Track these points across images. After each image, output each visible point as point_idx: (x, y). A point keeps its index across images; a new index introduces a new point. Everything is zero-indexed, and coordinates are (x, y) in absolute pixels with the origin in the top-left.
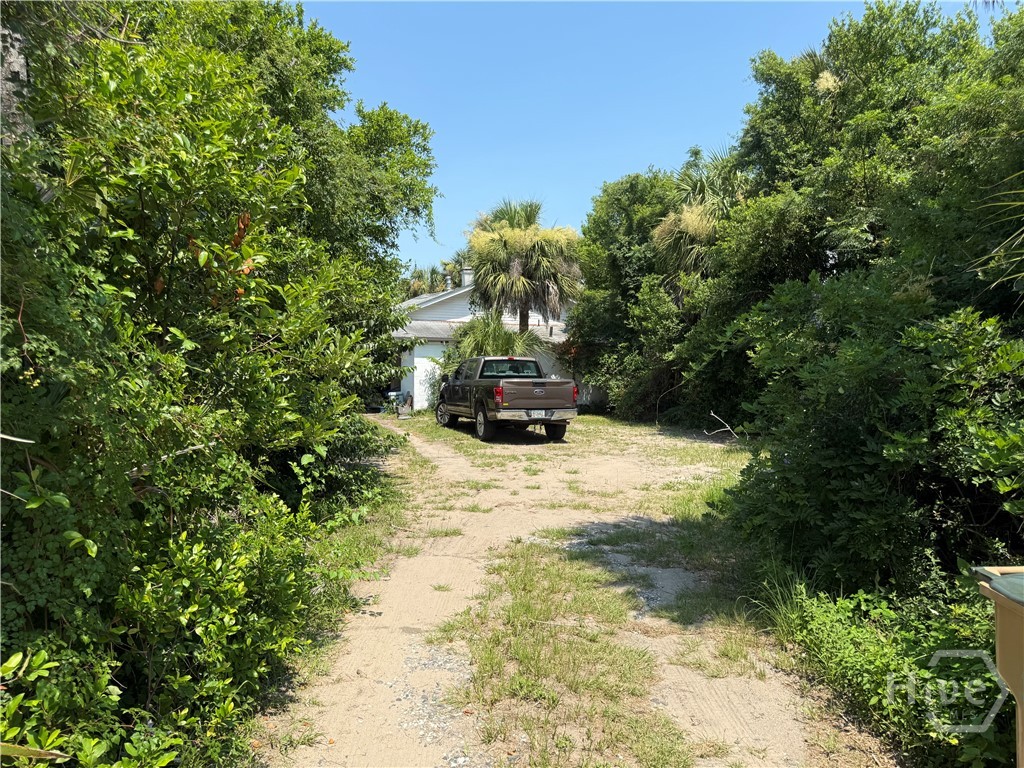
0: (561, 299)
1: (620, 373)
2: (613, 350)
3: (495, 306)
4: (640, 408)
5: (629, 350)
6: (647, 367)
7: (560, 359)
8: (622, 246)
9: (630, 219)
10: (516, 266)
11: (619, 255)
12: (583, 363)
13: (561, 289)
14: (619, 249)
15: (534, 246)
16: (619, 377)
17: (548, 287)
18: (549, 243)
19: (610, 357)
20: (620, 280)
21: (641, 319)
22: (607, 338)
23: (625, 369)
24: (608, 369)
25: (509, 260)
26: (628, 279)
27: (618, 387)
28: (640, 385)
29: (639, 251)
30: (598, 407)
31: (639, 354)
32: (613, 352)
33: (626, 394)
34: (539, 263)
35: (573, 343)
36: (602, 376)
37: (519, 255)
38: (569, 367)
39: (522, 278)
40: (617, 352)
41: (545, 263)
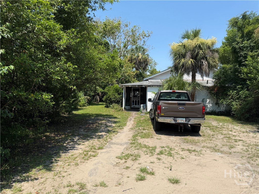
0: (209, 67)
1: (238, 99)
2: (234, 89)
3: (180, 72)
4: (248, 115)
5: (242, 89)
6: (251, 96)
7: (210, 93)
8: (238, 43)
9: (243, 32)
10: (189, 55)
11: (237, 46)
12: (220, 94)
13: (209, 63)
14: (237, 44)
15: (196, 46)
16: (237, 101)
17: (203, 62)
18: (203, 44)
19: (233, 92)
20: (238, 59)
21: (247, 73)
22: (232, 84)
23: (240, 97)
24: (232, 97)
25: (186, 53)
26: (241, 58)
27: (237, 105)
28: (248, 104)
29: (247, 43)
30: (227, 113)
31: (247, 90)
32: (235, 90)
33: (240, 108)
34: (198, 53)
35: (216, 86)
36: (229, 100)
37: (190, 50)
38: (214, 96)
39: (191, 60)
40: (237, 90)
41: (201, 52)
